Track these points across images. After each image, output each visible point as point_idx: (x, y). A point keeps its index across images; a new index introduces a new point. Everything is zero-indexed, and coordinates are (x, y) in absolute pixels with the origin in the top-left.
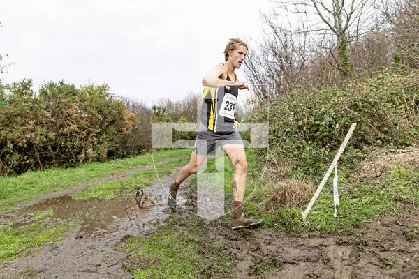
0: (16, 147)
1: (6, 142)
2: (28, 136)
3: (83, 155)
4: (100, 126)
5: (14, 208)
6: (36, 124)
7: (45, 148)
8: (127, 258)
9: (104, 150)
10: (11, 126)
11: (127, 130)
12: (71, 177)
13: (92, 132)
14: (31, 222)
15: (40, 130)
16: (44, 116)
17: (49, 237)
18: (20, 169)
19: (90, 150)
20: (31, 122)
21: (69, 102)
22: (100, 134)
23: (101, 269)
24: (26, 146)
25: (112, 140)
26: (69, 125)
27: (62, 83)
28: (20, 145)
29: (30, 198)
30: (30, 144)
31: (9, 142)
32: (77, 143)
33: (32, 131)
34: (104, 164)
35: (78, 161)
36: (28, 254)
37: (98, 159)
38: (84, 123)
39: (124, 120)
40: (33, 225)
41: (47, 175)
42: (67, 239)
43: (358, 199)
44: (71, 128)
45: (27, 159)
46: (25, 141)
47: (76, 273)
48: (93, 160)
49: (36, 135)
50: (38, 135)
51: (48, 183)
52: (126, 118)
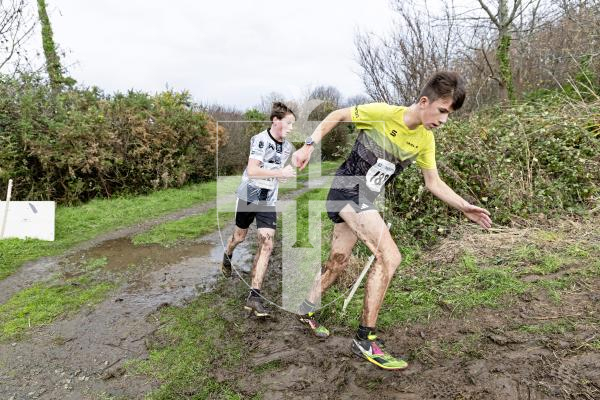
0: (79, 173)
1: (67, 168)
2: (91, 161)
3: (158, 181)
4: (179, 145)
5: (69, 251)
6: (100, 146)
7: (112, 174)
8: (153, 333)
9: (182, 175)
10: (71, 150)
11: (212, 148)
12: (138, 210)
13: (168, 152)
14: (80, 274)
15: (104, 154)
16: (108, 138)
17: (90, 297)
18: (85, 197)
19: (165, 175)
20: (94, 145)
21: (139, 119)
22: (177, 154)
23: (125, 344)
24: (90, 171)
25: (192, 162)
26: (139, 146)
27: (131, 93)
28: (84, 170)
29: (89, 239)
30: (94, 170)
31: (70, 168)
32: (150, 166)
33: (95, 155)
34: (181, 192)
35: (151, 187)
36: (65, 317)
37: (175, 185)
38: (157, 142)
39: (208, 136)
40: (81, 278)
41: (114, 206)
42: (107, 301)
43: (407, 293)
44: (141, 149)
45: (93, 186)
46: (88, 166)
47: (101, 346)
48: (169, 186)
49: (100, 160)
50: (102, 160)
51: (111, 220)
52: (211, 133)
